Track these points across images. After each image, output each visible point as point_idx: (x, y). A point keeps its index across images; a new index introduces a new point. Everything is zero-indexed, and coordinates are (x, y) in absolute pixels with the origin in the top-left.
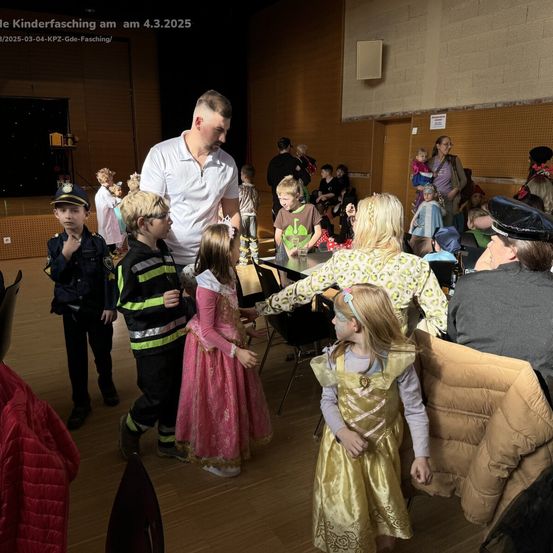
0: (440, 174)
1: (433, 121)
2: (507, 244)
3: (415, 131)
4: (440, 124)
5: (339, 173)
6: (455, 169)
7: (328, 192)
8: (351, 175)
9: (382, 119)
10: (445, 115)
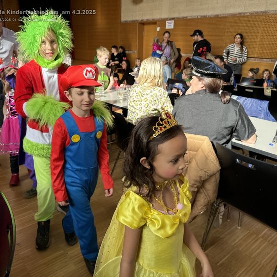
0: (165, 51)
1: (167, 24)
2: (200, 80)
3: (158, 29)
4: (171, 25)
5: (121, 50)
6: (173, 49)
7: (115, 60)
8: (127, 52)
9: (142, 22)
10: (173, 21)
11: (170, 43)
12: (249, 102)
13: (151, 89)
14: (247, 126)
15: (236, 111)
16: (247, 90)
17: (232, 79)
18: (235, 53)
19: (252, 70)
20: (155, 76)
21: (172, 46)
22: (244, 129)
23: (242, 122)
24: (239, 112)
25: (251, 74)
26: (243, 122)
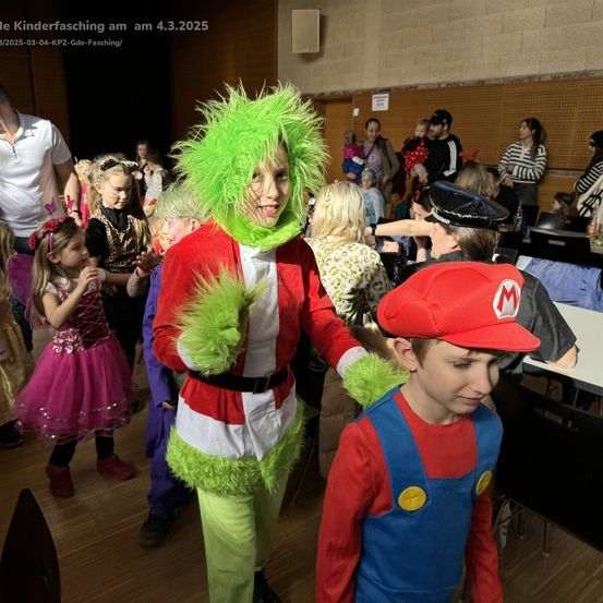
0: (370, 160)
1: (375, 102)
3: (356, 112)
6: (386, 155)
9: (322, 98)
10: (387, 95)
11: (380, 142)
12: (558, 270)
13: (344, 249)
14: (554, 331)
15: (531, 299)
16: (551, 242)
17: (519, 217)
18: (521, 159)
19: (559, 197)
20: (350, 222)
21: (384, 149)
22: (549, 338)
23: (544, 320)
24: (537, 299)
25: (557, 205)
26: (546, 322)
